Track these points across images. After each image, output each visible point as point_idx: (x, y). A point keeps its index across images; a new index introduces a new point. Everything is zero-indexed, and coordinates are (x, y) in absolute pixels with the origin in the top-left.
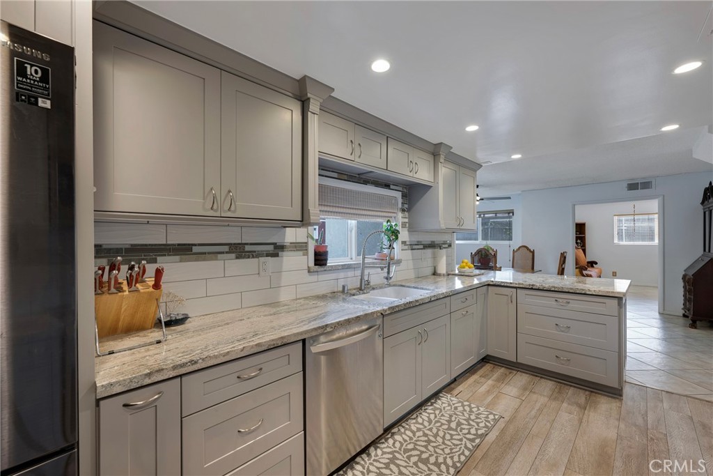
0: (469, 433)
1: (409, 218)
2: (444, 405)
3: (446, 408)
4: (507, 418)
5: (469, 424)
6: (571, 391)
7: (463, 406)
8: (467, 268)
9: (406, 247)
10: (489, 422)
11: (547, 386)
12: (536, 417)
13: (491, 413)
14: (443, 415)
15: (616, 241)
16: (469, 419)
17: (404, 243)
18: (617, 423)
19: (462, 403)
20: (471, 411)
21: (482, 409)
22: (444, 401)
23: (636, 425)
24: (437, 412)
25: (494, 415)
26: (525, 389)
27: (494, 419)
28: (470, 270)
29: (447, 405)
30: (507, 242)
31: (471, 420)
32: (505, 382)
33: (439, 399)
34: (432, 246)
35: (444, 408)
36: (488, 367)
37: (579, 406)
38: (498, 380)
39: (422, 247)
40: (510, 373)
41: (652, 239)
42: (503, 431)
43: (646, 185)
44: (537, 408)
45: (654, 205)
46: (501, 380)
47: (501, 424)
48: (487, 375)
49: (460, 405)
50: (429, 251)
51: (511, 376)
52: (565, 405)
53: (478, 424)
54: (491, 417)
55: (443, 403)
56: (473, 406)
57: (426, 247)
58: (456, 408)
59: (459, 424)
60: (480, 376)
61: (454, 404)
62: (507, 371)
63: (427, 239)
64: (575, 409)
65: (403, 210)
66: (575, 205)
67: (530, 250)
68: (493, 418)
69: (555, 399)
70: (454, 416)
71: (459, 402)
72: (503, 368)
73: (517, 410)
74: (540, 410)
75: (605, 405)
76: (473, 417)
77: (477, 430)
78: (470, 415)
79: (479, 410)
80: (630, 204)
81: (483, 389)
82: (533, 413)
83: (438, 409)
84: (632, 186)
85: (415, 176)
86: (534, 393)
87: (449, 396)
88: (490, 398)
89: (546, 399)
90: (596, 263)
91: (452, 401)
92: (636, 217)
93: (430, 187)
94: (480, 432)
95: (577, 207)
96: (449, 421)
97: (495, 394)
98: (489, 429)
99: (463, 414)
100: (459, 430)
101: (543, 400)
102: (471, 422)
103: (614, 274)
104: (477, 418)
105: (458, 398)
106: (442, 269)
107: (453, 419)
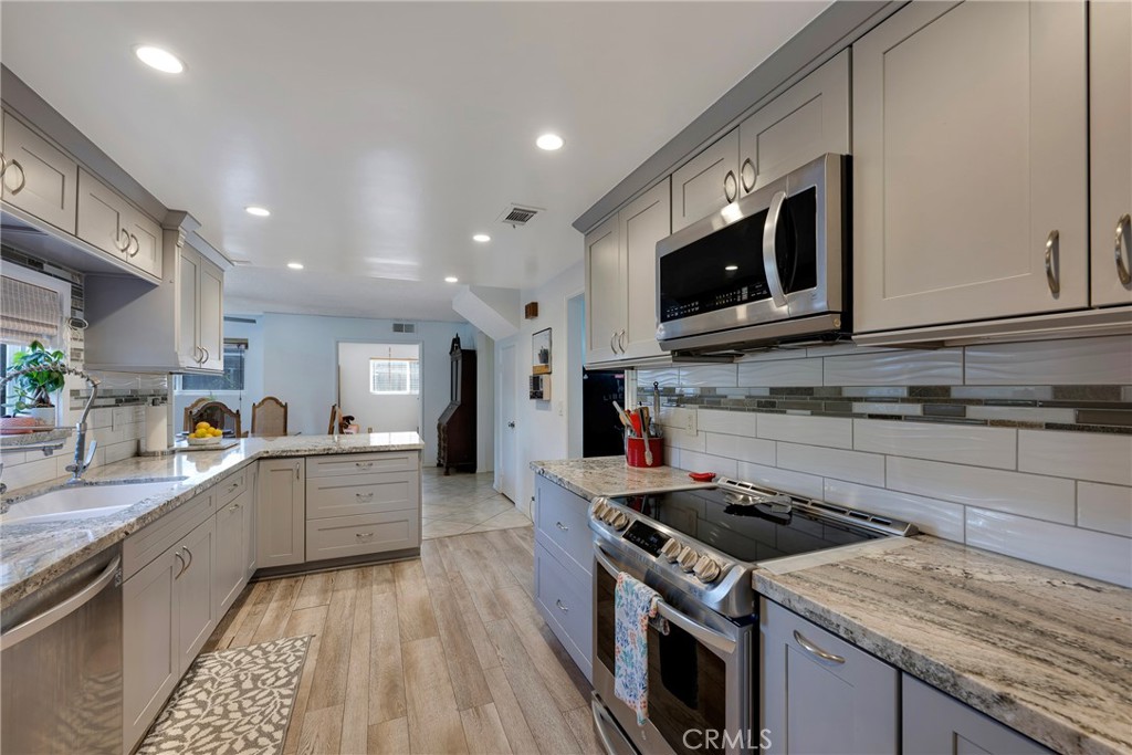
0: (278, 679)
1: (86, 340)
2: (214, 671)
3: (221, 673)
4: (319, 635)
5: (272, 669)
6: (375, 571)
7: (249, 653)
8: (210, 436)
9: (79, 403)
10: (298, 650)
11: (348, 577)
12: (352, 615)
13: (297, 639)
14: (220, 684)
15: (371, 390)
16: (269, 662)
17: (75, 393)
18: (424, 580)
19: (245, 650)
20: (265, 653)
21: (280, 642)
22: (212, 665)
23: (438, 575)
24: (208, 685)
25: (302, 639)
26: (325, 591)
27: (305, 643)
28: (216, 440)
29: (220, 667)
30: (237, 393)
31: (271, 663)
32: (295, 595)
33: (200, 667)
34: (132, 399)
35: (217, 674)
36: (259, 588)
37: (388, 581)
38: (284, 597)
39: (113, 401)
40: (296, 582)
41: (405, 389)
42: (321, 651)
43: (410, 328)
44: (348, 603)
45: (414, 350)
46: (288, 594)
47: (315, 644)
48: (264, 598)
49: (243, 654)
50: (127, 410)
51: (299, 584)
52: (375, 587)
53: (284, 661)
54: (299, 643)
55: (210, 669)
56: (264, 645)
57: (120, 401)
58: (239, 663)
59: (255, 678)
60: (255, 604)
61: (231, 660)
62: (292, 581)
63: (124, 385)
64: (385, 586)
65: (76, 324)
66: (338, 342)
67: (280, 404)
68: (301, 643)
69: (363, 586)
70: (242, 673)
71: (240, 652)
72: (284, 581)
73: (327, 619)
74: (353, 606)
75: (408, 569)
76: (272, 658)
77: (287, 669)
78: (266, 659)
79: (276, 645)
80: (386, 347)
81: (268, 618)
82: (347, 612)
83: (206, 681)
84: (398, 328)
85: (130, 260)
86: (338, 590)
87: (216, 654)
88: (284, 624)
89: (354, 591)
90: (352, 419)
91: (225, 657)
92: (392, 362)
93: (154, 286)
94: (292, 669)
95: (340, 344)
96: (238, 684)
97: (288, 616)
98: (303, 659)
99: (255, 663)
100: (259, 684)
101: (351, 593)
102: (273, 665)
103: (370, 431)
104: (279, 656)
105: (234, 649)
106: (158, 442)
107: (242, 677)
